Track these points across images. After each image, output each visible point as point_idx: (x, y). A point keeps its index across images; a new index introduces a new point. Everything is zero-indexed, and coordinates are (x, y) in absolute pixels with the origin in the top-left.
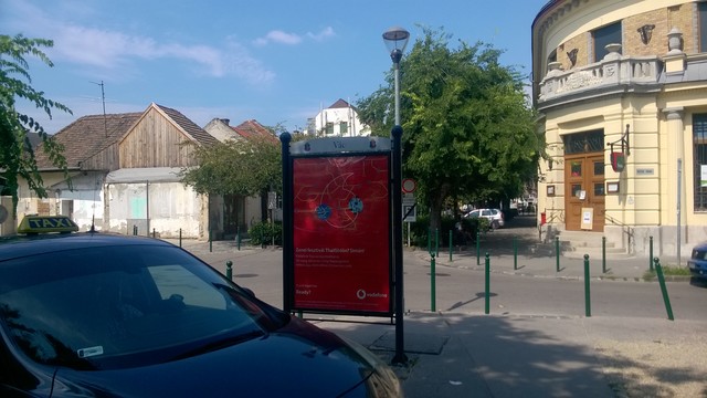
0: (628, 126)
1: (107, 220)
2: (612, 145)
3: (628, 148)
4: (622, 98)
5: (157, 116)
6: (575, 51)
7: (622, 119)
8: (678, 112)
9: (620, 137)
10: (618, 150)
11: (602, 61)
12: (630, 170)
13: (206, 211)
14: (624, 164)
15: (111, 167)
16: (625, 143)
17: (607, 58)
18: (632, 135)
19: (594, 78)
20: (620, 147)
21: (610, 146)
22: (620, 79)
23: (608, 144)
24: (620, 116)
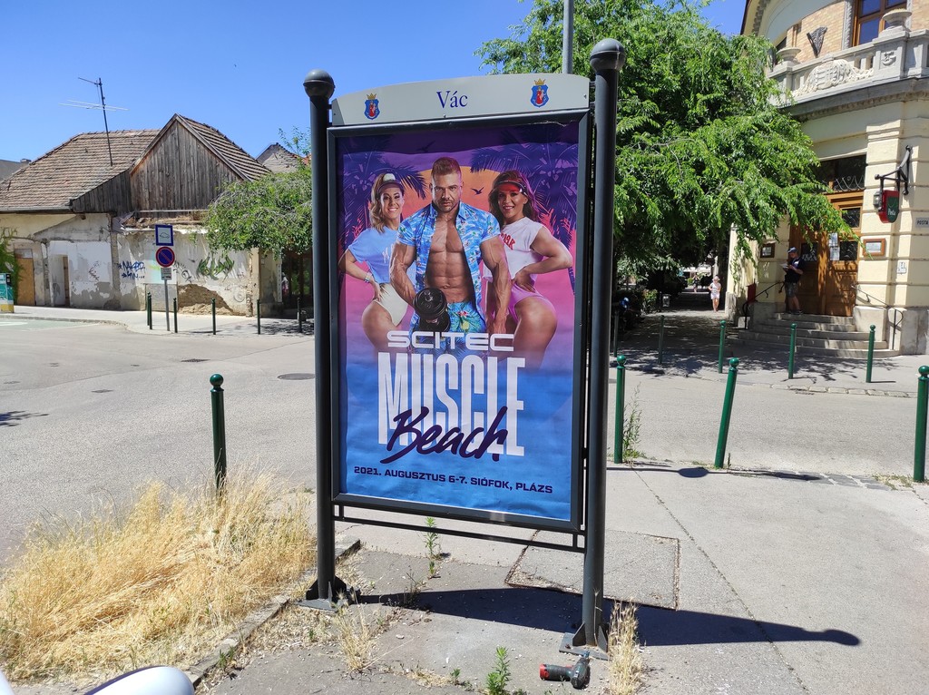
0: (910, 150)
1: (117, 286)
2: (882, 179)
3: (906, 186)
4: (904, 102)
5: (184, 135)
6: (823, 31)
7: (901, 138)
9: (893, 167)
10: (890, 186)
11: (875, 41)
12: (906, 220)
13: (256, 271)
14: (898, 211)
15: (119, 208)
16: (902, 176)
17: (886, 34)
18: (914, 165)
19: (857, 69)
20: (893, 182)
21: (879, 182)
22: (905, 69)
23: (877, 178)
24: (897, 133)
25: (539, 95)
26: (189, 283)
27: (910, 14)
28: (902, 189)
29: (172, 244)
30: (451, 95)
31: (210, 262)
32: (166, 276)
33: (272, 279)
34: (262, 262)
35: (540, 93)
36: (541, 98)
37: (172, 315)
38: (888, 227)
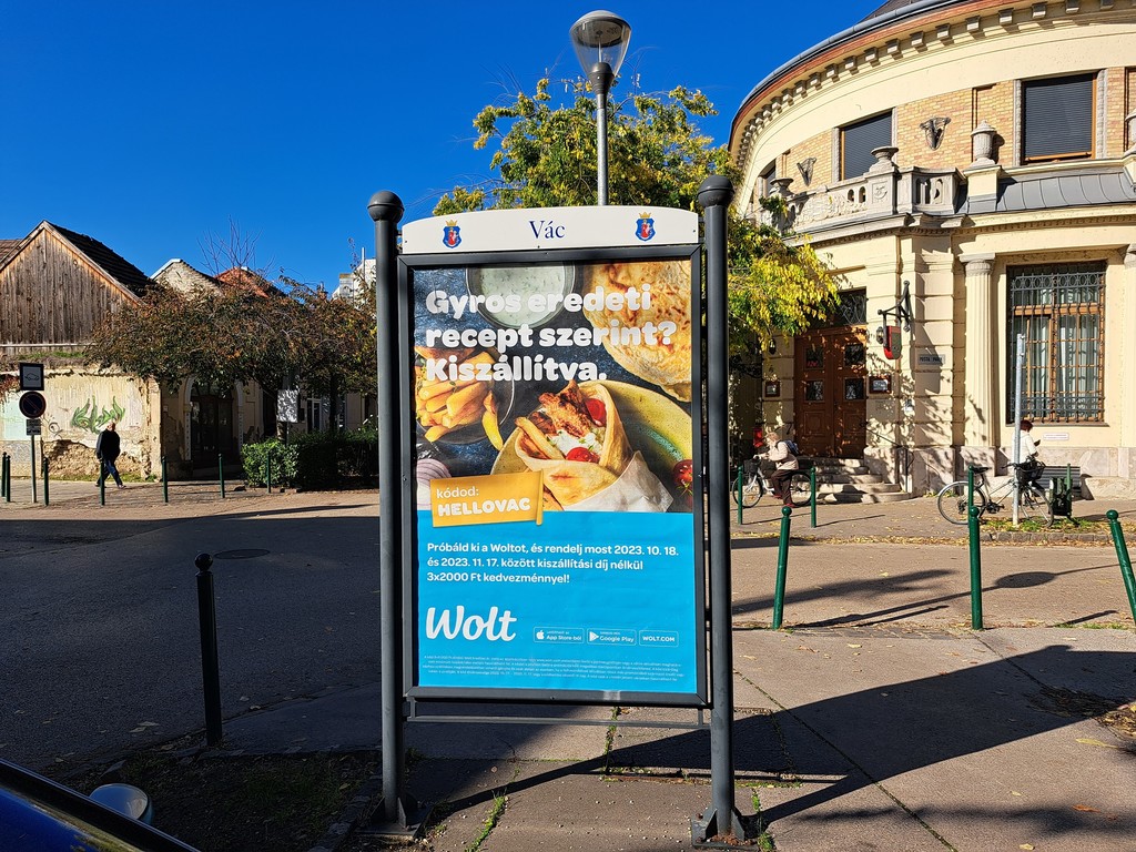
0: (907, 284)
2: (884, 313)
4: (900, 237)
5: (55, 247)
6: (812, 162)
7: (899, 272)
8: (988, 261)
9: (892, 302)
11: (865, 175)
13: (156, 420)
14: (899, 348)
16: (902, 313)
17: (874, 169)
18: (913, 300)
19: (851, 203)
20: (894, 317)
21: (882, 316)
22: (895, 205)
23: (880, 312)
24: (894, 267)
25: (644, 228)
26: (58, 438)
27: (897, 150)
28: (903, 324)
29: (42, 389)
30: (546, 225)
31: (90, 411)
32: (33, 428)
33: (178, 431)
34: (165, 409)
35: (646, 226)
36: (647, 231)
37: (40, 482)
38: (892, 363)
